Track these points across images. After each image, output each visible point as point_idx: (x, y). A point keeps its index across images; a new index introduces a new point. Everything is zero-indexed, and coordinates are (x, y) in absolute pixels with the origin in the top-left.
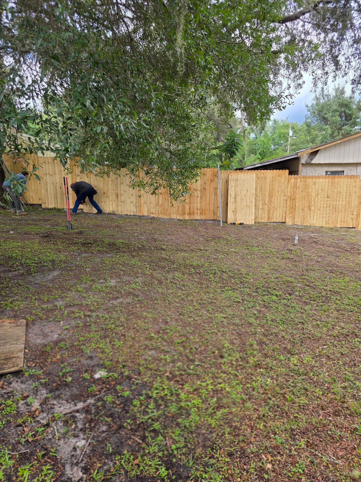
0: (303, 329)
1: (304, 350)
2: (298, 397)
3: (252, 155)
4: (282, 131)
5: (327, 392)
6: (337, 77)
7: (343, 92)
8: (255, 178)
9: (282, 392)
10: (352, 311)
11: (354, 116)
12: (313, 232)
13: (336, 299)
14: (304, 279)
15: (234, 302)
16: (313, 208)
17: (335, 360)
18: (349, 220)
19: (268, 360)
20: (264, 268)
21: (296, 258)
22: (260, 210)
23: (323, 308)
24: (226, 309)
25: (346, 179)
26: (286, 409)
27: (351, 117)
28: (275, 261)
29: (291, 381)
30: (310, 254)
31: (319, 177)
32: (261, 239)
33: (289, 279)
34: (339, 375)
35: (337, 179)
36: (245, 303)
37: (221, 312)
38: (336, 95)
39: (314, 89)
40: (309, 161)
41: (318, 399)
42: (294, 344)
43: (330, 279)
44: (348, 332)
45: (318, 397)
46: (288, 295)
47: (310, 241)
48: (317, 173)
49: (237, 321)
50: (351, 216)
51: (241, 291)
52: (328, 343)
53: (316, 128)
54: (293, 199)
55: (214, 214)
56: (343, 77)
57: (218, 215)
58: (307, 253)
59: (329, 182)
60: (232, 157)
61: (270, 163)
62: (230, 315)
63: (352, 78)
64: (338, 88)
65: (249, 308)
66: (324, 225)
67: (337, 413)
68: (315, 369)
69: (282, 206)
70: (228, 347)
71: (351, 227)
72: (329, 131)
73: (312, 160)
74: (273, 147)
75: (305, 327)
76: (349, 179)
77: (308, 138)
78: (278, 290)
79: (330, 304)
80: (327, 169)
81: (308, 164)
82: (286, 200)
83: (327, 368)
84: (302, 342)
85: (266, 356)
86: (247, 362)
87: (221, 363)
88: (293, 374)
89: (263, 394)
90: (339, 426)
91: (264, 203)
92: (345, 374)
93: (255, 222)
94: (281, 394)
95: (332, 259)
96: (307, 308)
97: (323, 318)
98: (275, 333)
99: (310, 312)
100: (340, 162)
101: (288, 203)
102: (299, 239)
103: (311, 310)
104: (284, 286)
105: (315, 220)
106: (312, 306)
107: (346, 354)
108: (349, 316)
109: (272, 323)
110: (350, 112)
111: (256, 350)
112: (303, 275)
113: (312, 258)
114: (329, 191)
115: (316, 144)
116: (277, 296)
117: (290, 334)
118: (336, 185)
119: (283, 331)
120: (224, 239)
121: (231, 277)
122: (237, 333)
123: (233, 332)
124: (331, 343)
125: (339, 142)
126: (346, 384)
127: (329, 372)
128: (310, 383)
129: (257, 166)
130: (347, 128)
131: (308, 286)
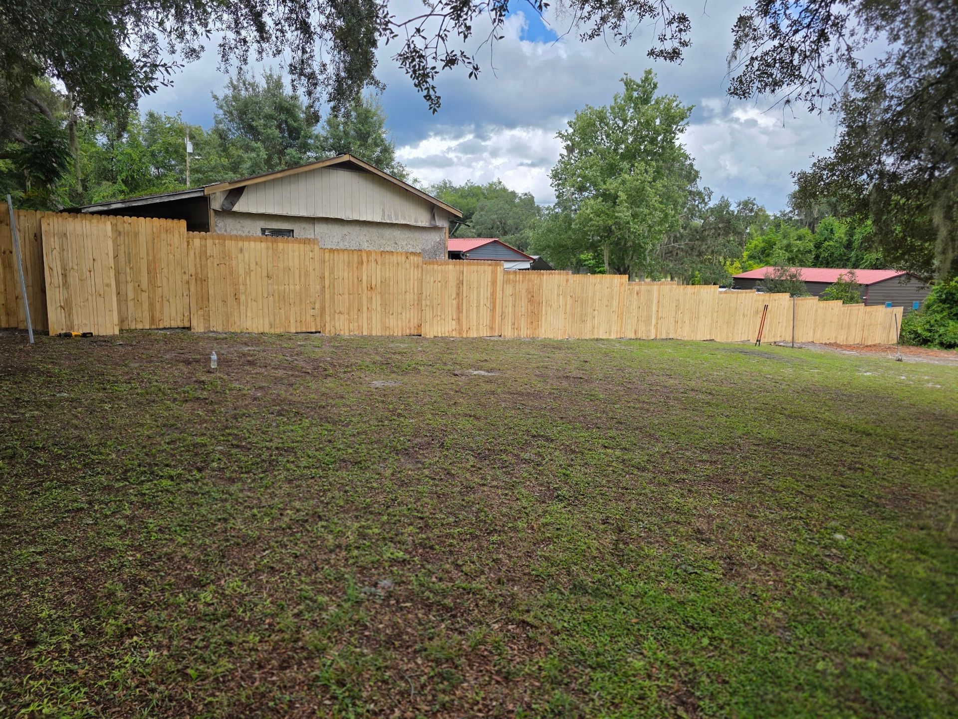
0: (225, 531)
1: (226, 570)
2: (214, 664)
3: (104, 183)
4: (171, 140)
5: (267, 634)
6: (264, 54)
7: (279, 85)
8: (110, 233)
9: (180, 667)
10: (313, 478)
11: (303, 132)
12: (246, 344)
13: (288, 461)
14: (229, 434)
15: (69, 511)
16: (243, 298)
17: (282, 572)
18: (311, 319)
19: (150, 613)
20: (142, 425)
21: (213, 397)
22: (131, 304)
23: (265, 482)
24: (45, 533)
25: (296, 246)
26: (189, 696)
27: (299, 133)
28: (168, 409)
29: (200, 637)
30: (242, 386)
31: (248, 239)
32: (137, 365)
33: (198, 440)
34: (289, 596)
35: (282, 245)
36: (96, 508)
37: (33, 542)
38: (269, 88)
39: (223, 67)
40: (227, 206)
41: (253, 653)
42: (205, 564)
43: (278, 426)
44: (307, 514)
45: (251, 650)
46: (195, 472)
47: (242, 360)
48: (246, 230)
49: (74, 552)
50: (312, 312)
51: (85, 484)
52: (272, 544)
53: (239, 145)
54: (202, 280)
55: (7, 314)
56: (274, 55)
57: (22, 316)
58: (236, 385)
59: (267, 248)
60: (51, 181)
61: (144, 203)
62: (56, 543)
63: (289, 62)
64: (271, 75)
65: (106, 516)
66: (267, 331)
67: (285, 665)
68: (247, 598)
69: (179, 293)
70: (50, 616)
71: (314, 330)
72: (264, 154)
73: (233, 205)
74: (153, 170)
75: (229, 526)
76: (302, 246)
77: (225, 161)
78: (175, 466)
79: (276, 473)
80: (262, 224)
81: (226, 213)
82: (188, 282)
83: (270, 590)
84: (224, 556)
85: (145, 606)
86: (100, 634)
87: (30, 659)
88: (203, 624)
89: (137, 687)
90: (289, 684)
91: (138, 288)
92: (301, 590)
93: (121, 330)
94: (178, 671)
95: (282, 391)
96: (233, 488)
97: (264, 501)
98: (166, 554)
99: (241, 495)
100: (284, 213)
101: (192, 289)
102: (219, 359)
103: (241, 491)
104: (187, 456)
105: (249, 320)
106: (244, 483)
107: (302, 555)
108: (308, 486)
109: (160, 536)
110: (295, 125)
111: (122, 601)
112: (227, 428)
113: (245, 392)
114: (270, 265)
115: (242, 175)
116: (171, 478)
117: (200, 546)
118: (281, 255)
119: (185, 544)
120: (40, 373)
121: (59, 457)
122: (75, 579)
123: (65, 578)
124: (277, 542)
125: (279, 175)
126: (301, 607)
127: (272, 595)
128: (237, 629)
129: (114, 206)
130: (294, 153)
131: (238, 446)
